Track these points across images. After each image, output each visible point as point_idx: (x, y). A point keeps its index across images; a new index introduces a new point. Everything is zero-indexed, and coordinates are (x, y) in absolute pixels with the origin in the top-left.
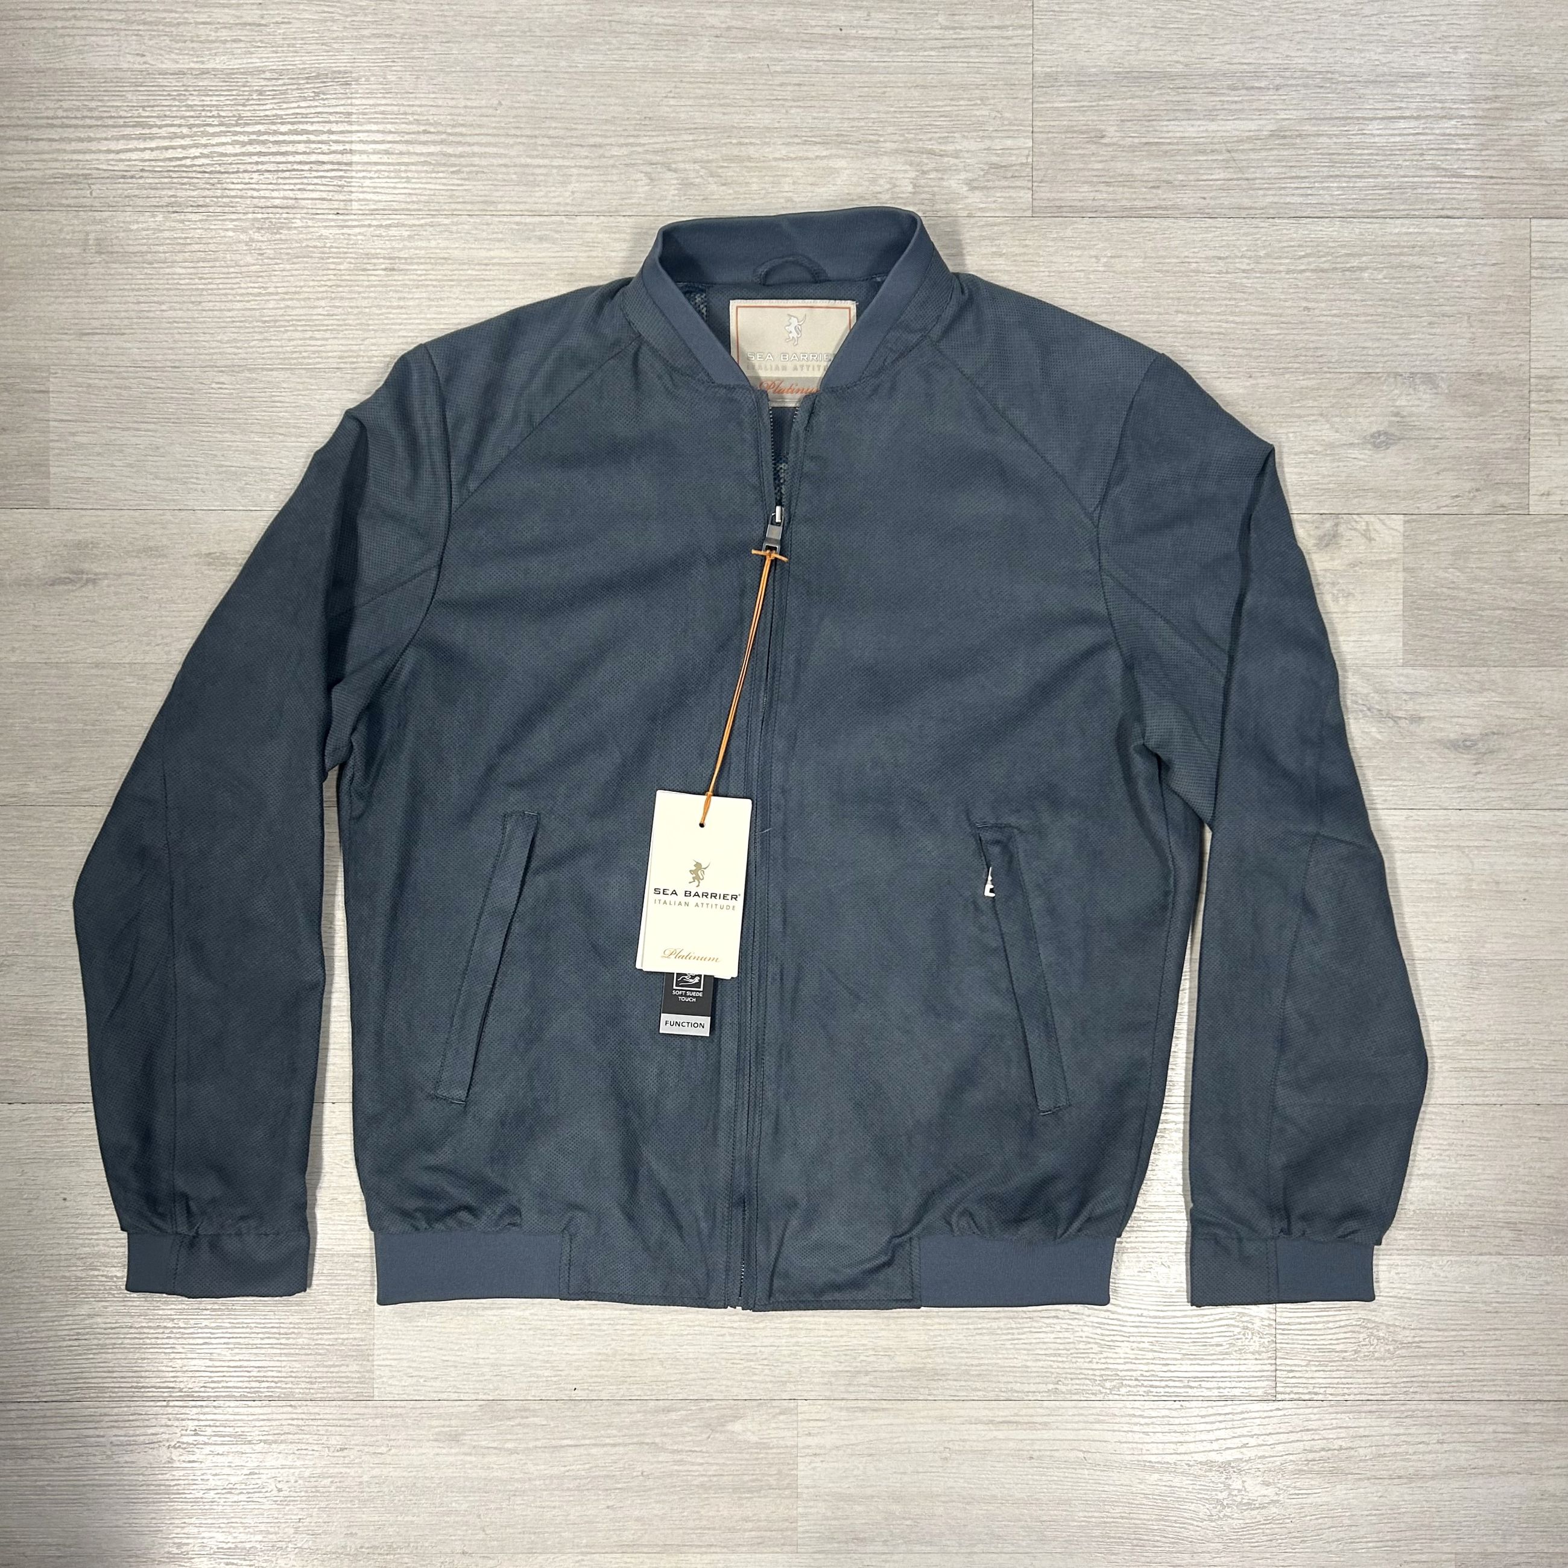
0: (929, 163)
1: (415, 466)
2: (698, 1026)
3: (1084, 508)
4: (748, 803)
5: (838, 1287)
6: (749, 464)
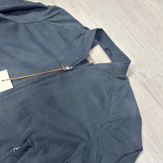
3: (107, 119)
4: (12, 87)
6: (76, 59)
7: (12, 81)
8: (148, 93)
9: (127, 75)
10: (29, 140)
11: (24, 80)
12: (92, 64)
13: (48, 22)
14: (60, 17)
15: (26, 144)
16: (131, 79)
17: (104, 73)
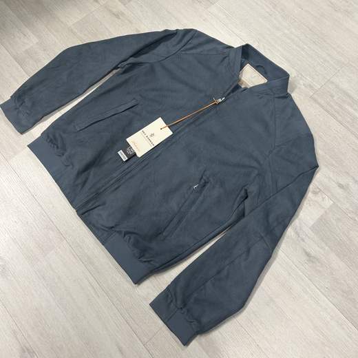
0: (300, 76)
1: (178, 43)
2: (124, 158)
4: (172, 133)
5: (94, 226)
6: (227, 87)
7: (169, 127)
8: (317, 106)
9: (288, 91)
10: (204, 177)
11: (181, 124)
12: (245, 89)
13: (183, 52)
14: (195, 42)
15: (203, 181)
16: (295, 96)
17: (261, 95)
